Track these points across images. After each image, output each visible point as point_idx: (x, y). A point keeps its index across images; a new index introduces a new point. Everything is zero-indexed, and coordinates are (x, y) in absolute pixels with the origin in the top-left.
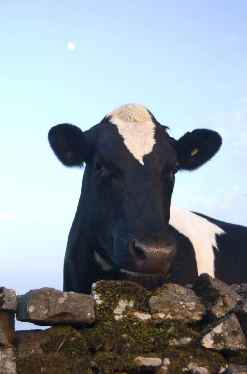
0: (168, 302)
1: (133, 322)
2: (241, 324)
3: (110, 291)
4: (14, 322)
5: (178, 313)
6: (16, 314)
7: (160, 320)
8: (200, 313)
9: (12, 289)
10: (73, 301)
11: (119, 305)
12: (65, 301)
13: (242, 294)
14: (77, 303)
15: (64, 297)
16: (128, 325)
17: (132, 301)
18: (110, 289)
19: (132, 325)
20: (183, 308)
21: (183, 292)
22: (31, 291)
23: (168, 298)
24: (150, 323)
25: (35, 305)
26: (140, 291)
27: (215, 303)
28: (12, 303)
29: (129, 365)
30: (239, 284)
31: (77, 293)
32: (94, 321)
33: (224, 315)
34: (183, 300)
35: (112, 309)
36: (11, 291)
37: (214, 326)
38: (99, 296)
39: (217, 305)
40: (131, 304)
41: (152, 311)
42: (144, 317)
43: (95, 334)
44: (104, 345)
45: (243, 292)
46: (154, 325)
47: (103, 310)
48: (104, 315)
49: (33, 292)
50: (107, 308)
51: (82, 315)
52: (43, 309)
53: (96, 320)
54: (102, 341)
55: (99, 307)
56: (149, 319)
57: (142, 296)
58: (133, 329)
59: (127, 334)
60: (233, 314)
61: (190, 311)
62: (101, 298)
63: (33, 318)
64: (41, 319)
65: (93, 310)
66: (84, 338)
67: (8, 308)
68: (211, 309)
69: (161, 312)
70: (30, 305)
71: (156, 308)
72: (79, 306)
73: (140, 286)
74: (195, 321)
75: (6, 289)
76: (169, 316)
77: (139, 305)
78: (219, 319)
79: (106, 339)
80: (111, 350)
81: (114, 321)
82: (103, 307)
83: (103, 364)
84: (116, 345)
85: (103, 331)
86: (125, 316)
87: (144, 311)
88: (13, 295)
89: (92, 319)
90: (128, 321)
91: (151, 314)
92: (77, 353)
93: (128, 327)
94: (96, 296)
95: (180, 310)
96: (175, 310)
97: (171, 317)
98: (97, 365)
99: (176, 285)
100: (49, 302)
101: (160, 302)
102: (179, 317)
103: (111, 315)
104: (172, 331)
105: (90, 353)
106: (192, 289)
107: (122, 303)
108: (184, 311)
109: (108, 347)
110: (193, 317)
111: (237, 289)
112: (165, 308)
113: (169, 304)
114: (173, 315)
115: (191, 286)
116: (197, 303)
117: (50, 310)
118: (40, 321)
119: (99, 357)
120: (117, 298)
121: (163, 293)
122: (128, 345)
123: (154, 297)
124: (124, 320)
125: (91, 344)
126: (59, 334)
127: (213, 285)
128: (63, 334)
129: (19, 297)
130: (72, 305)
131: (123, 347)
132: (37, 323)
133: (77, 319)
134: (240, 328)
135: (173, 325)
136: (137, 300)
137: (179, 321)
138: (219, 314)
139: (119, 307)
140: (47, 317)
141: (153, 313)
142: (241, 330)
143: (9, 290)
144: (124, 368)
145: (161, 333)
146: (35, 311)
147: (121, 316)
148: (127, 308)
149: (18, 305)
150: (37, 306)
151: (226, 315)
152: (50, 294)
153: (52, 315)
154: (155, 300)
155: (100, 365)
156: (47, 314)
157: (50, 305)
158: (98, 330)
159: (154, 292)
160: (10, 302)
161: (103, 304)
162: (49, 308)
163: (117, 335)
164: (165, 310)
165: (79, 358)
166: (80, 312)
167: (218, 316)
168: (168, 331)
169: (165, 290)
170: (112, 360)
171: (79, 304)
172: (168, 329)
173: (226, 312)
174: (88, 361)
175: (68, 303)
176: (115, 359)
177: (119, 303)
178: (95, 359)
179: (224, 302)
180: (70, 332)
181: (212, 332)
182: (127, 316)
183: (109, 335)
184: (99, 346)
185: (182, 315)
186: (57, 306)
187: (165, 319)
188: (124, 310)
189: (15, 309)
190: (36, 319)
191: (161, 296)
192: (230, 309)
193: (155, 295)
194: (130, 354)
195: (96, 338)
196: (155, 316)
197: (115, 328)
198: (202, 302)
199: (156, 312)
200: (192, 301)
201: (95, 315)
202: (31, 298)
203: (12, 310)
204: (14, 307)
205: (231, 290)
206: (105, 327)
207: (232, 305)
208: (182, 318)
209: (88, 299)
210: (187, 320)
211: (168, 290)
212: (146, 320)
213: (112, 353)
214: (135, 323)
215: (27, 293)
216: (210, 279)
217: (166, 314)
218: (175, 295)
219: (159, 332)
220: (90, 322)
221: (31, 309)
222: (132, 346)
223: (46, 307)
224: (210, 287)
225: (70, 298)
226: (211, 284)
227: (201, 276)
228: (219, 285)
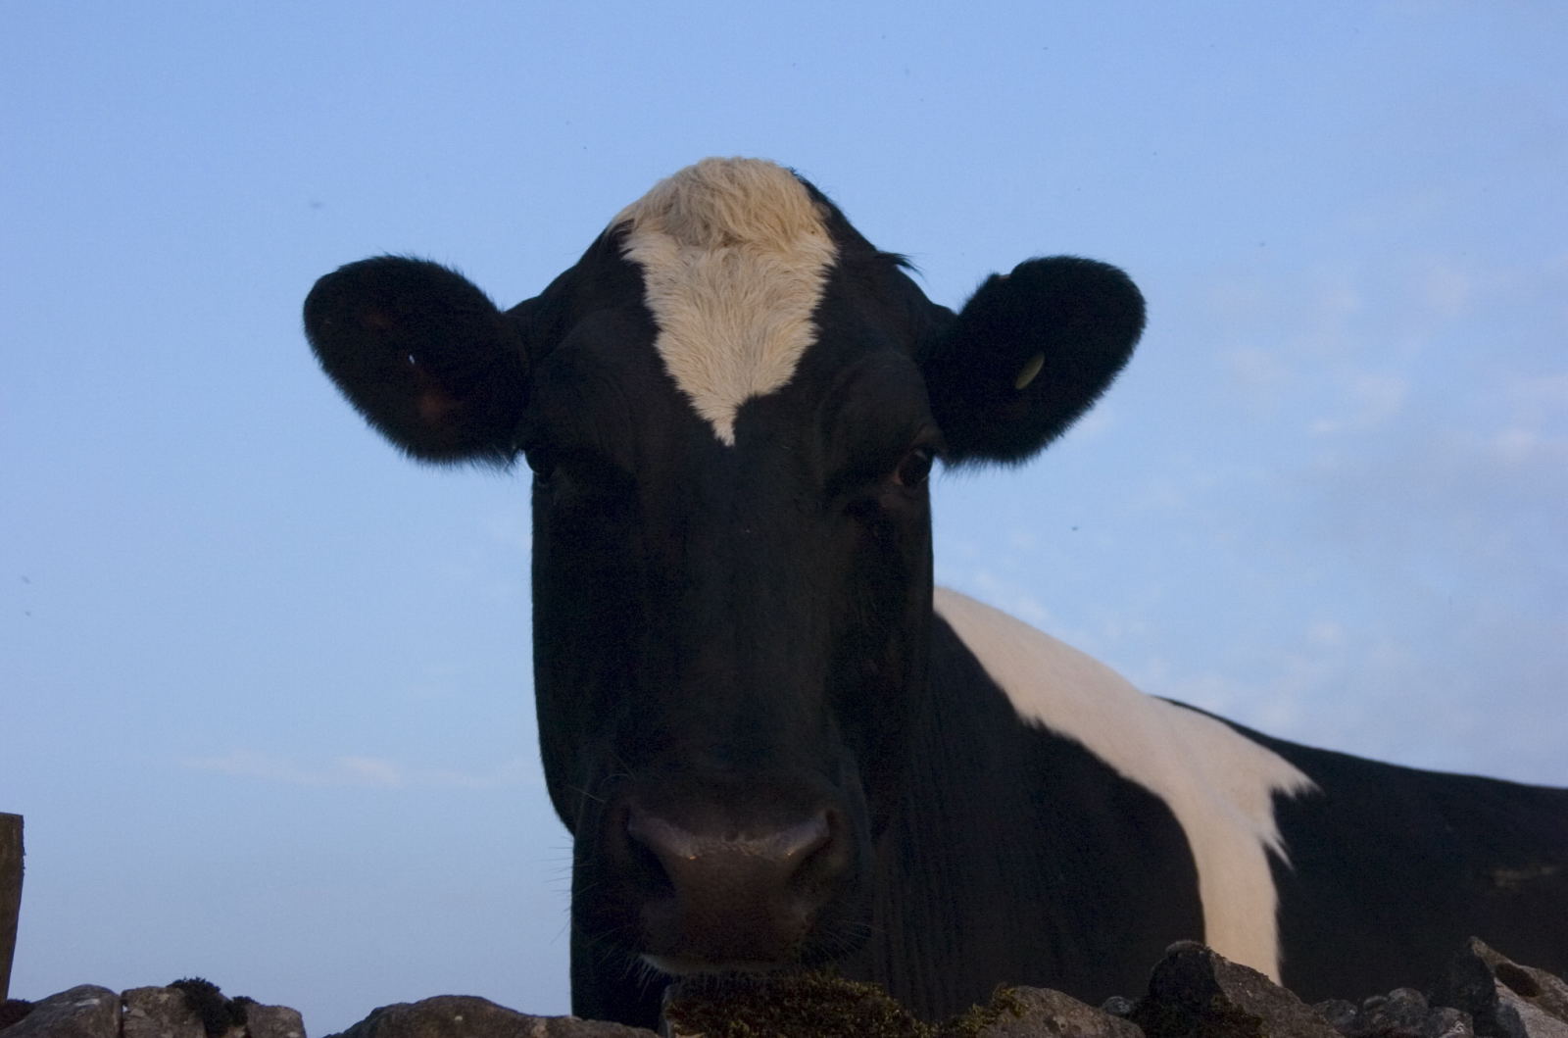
3: (746, 1020)
9: (287, 1009)
18: (745, 1010)
21: (1087, 1030)
22: (377, 1012)
26: (888, 1018)
36: (286, 1017)
49: (388, 1016)
73: (888, 1000)
75: (261, 1007)
99: (1056, 997)
111: (1342, 1020)
115: (1125, 1008)
127: (1229, 996)
143: (273, 1010)
152: (468, 1026)
159: (955, 1023)
169: (1006, 1017)
205: (1317, 1021)
211: (1017, 1015)
216: (1217, 968)
224: (1215, 1005)
226: (1219, 991)
227: (1173, 957)
228: (1260, 995)
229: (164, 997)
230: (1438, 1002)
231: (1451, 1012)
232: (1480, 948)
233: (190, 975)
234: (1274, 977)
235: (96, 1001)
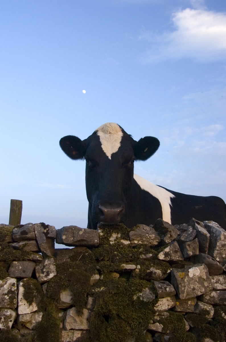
0: (140, 234)
1: (120, 245)
2: (179, 247)
3: (107, 228)
4: (54, 244)
5: (145, 241)
6: (55, 240)
7: (135, 245)
8: (157, 241)
9: (53, 226)
10: (87, 233)
11: (112, 236)
12: (83, 233)
13: (180, 230)
14: (90, 235)
15: (82, 231)
16: (117, 247)
17: (119, 234)
18: (107, 227)
19: (119, 247)
20: (148, 238)
21: (148, 229)
22: (64, 227)
23: (140, 233)
24: (130, 246)
25: (66, 235)
26: (124, 228)
27: (166, 235)
28: (53, 234)
29: (118, 268)
30: (179, 225)
31: (89, 229)
32: (99, 244)
33: (170, 242)
34: (148, 234)
35: (109, 238)
36: (53, 227)
37: (165, 248)
38: (101, 231)
39: (167, 236)
40: (119, 236)
41: (131, 239)
42: (126, 242)
43: (99, 251)
44: (104, 257)
45: (181, 229)
46: (132, 247)
47: (104, 239)
48: (104, 241)
50: (106, 237)
51: (92, 241)
52: (70, 238)
53: (100, 244)
54: (103, 255)
55: (102, 237)
56: (129, 244)
57: (125, 231)
58: (120, 249)
59: (117, 252)
60: (176, 241)
61: (152, 239)
62: (102, 232)
63: (65, 242)
64: (70, 243)
65: (98, 239)
66: (93, 254)
67: (51, 236)
68: (163, 238)
69: (136, 240)
70: (64, 235)
71: (133, 238)
72: (90, 236)
73: (124, 226)
74: (154, 245)
75: (50, 226)
76: (140, 242)
77: (124, 236)
78: (168, 244)
79: (105, 254)
80: (108, 260)
81: (110, 244)
82: (103, 237)
83: (104, 267)
84: (111, 258)
85: (104, 250)
86: (116, 242)
87: (126, 240)
88: (54, 229)
89: (98, 243)
90: (117, 245)
91: (130, 241)
92: (89, 261)
93: (117, 248)
94: (100, 231)
95: (146, 239)
96: (143, 239)
97: (141, 243)
98: (100, 268)
99: (144, 225)
100: (74, 234)
101: (135, 235)
102: (146, 243)
103: (108, 241)
104: (142, 250)
105: (96, 262)
106: (152, 227)
107: (114, 235)
108: (148, 240)
109: (106, 259)
110: (153, 243)
111: (177, 227)
112: (138, 237)
113: (140, 236)
114: (142, 242)
115: (152, 226)
116: (156, 235)
117: (75, 238)
118: (69, 244)
119: (101, 264)
120: (111, 232)
121: (137, 230)
122: (117, 258)
123: (132, 231)
124: (115, 244)
125: (97, 257)
126: (79, 251)
127: (165, 225)
128: (81, 251)
129: (57, 231)
130: (87, 235)
131: (114, 259)
132: (67, 245)
133: (90, 243)
134: (179, 249)
135: (143, 247)
136: (123, 233)
137: (146, 245)
138: (168, 241)
139: (113, 237)
140: (73, 242)
141: (132, 241)
142: (179, 250)
143: (52, 226)
144: (115, 270)
145: (136, 251)
146: (66, 238)
147: (114, 242)
148: (117, 238)
149: (57, 235)
150: (67, 236)
151: (171, 242)
152: (74, 229)
153: (76, 241)
154: (133, 234)
155: (102, 269)
156: (72, 240)
157: (75, 235)
158: (100, 249)
159: (132, 229)
160: (52, 233)
161: (104, 235)
162: (74, 237)
163: (111, 252)
164: (138, 239)
165: (90, 264)
166: (91, 240)
167: (167, 243)
168: (140, 250)
169: (138, 228)
170: (109, 266)
171: (91, 235)
172: (139, 249)
173: (171, 240)
174: (95, 266)
175: (84, 234)
176: (110, 265)
177: (113, 235)
178: (99, 265)
179: (170, 235)
180: (85, 250)
181: (164, 251)
182: (117, 242)
183: (107, 252)
184: (101, 258)
185: (147, 241)
186: (78, 236)
187: (138, 244)
188: (115, 239)
189: (55, 237)
190: (66, 243)
191: (136, 231)
192: (174, 239)
193: (133, 231)
194: (119, 262)
195: (100, 254)
196: (132, 242)
197: (110, 248)
198: (159, 234)
199: (133, 240)
200: (153, 234)
201: (99, 241)
202: (64, 231)
203: (53, 237)
204: (54, 236)
205: (175, 228)
206: (105, 248)
207: (175, 236)
208: (147, 243)
209: (96, 232)
210: (150, 245)
211: (140, 228)
212: (128, 244)
213: (108, 262)
214: (121, 246)
215: (62, 228)
216: (163, 222)
217: (139, 241)
218: (144, 231)
219: (135, 251)
220: (96, 245)
221: (64, 237)
222: (119, 258)
223: (72, 236)
224: (163, 226)
225: (86, 232)
226: (163, 225)
227: (158, 220)
228: (168, 225)
229: (39, 225)
230: (189, 225)
231: (190, 227)
232: (194, 219)
233: (42, 222)
234: (170, 223)
235: (31, 225)
